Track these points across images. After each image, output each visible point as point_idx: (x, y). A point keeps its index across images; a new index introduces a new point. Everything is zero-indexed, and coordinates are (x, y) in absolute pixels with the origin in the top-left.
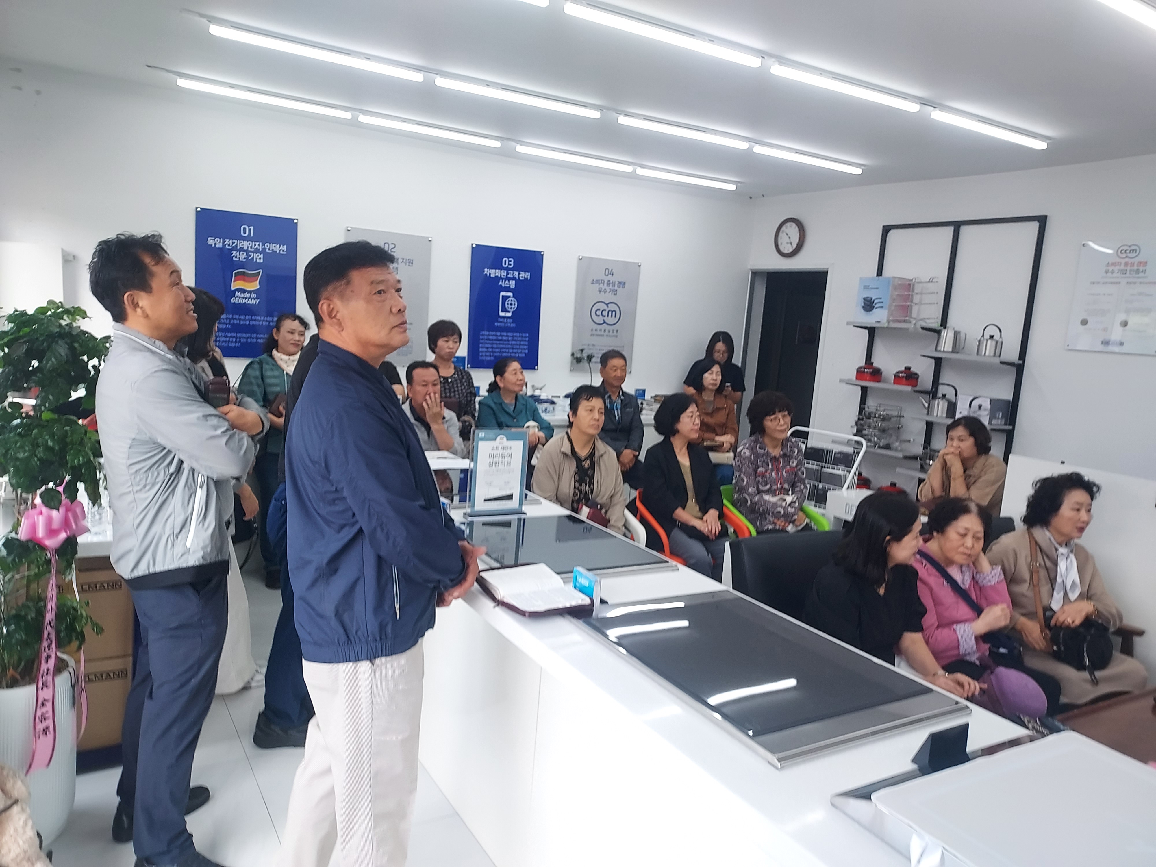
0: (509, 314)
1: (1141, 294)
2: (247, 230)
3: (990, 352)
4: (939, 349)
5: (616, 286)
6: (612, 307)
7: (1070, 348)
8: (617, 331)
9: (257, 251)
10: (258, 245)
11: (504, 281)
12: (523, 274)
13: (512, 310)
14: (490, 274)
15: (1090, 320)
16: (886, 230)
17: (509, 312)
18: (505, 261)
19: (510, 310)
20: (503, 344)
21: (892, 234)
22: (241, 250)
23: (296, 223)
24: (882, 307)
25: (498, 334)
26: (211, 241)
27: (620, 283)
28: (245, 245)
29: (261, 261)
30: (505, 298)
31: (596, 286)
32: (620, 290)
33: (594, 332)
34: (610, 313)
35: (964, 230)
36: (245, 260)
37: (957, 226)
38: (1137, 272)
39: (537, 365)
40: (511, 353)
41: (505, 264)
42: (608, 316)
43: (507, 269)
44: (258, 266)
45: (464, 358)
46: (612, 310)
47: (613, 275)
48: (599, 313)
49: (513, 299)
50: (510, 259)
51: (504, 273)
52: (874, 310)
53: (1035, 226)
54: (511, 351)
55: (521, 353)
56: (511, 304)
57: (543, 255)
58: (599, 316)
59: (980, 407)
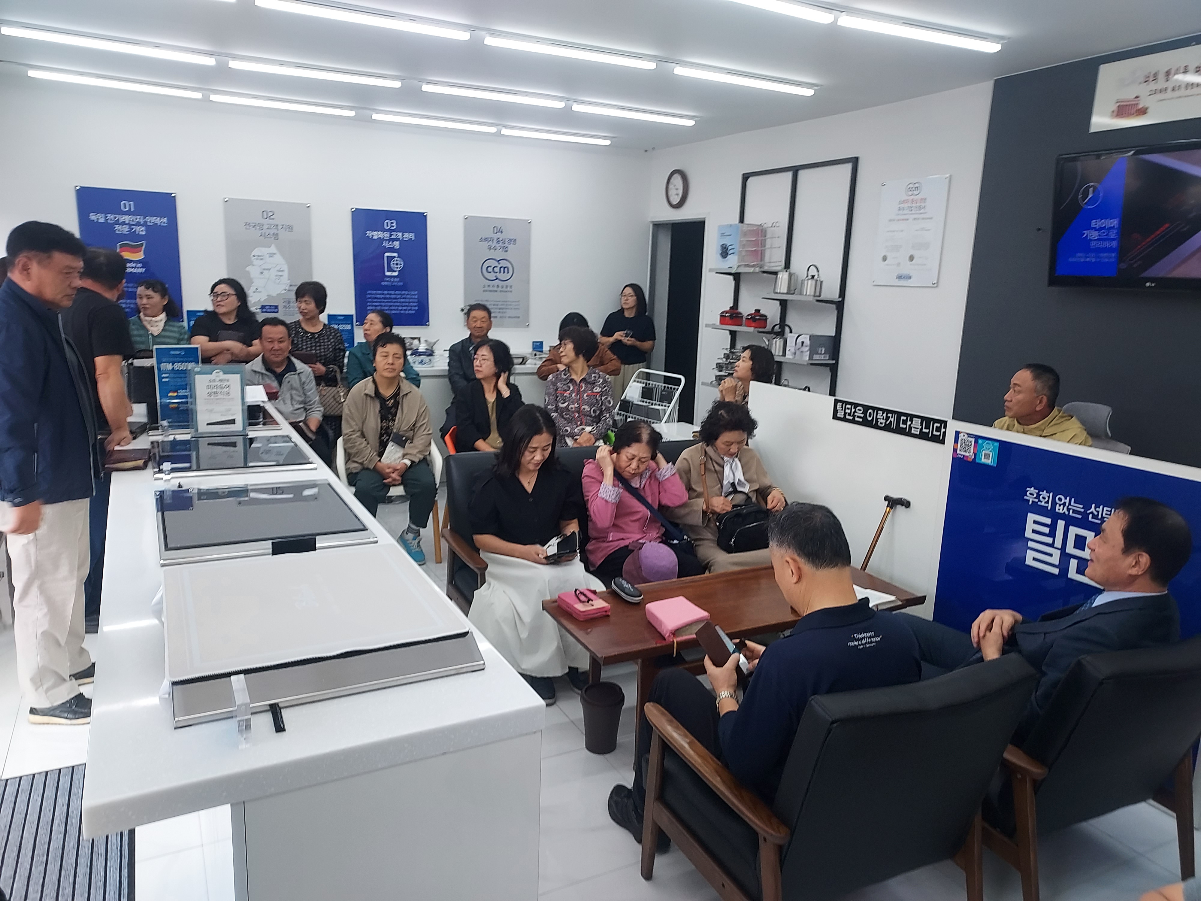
0: (396, 274)
1: (923, 229)
2: (126, 205)
3: (810, 292)
4: (776, 291)
5: (507, 243)
6: (503, 264)
7: (875, 283)
8: (511, 287)
9: (138, 224)
10: (139, 219)
11: (387, 242)
12: (406, 235)
13: (398, 269)
14: (373, 236)
15: (888, 255)
16: (746, 178)
17: (396, 271)
18: (387, 223)
19: (396, 269)
20: (391, 302)
21: (751, 181)
22: (123, 223)
23: (174, 197)
24: (733, 253)
25: (386, 292)
26: (93, 217)
27: (510, 240)
28: (127, 218)
29: (144, 233)
30: (390, 258)
31: (486, 244)
32: (511, 247)
33: (486, 288)
34: (502, 269)
35: (802, 174)
36: (128, 233)
37: (795, 170)
38: (920, 208)
39: (428, 321)
40: (400, 310)
41: (388, 226)
42: (500, 272)
43: (390, 231)
44: (140, 238)
45: (352, 316)
46: (505, 266)
47: (502, 232)
48: (490, 269)
49: (398, 259)
50: (392, 221)
51: (387, 235)
52: (729, 257)
53: (849, 167)
54: (400, 308)
55: (411, 310)
56: (397, 264)
57: (426, 216)
58: (490, 272)
59: (803, 343)
